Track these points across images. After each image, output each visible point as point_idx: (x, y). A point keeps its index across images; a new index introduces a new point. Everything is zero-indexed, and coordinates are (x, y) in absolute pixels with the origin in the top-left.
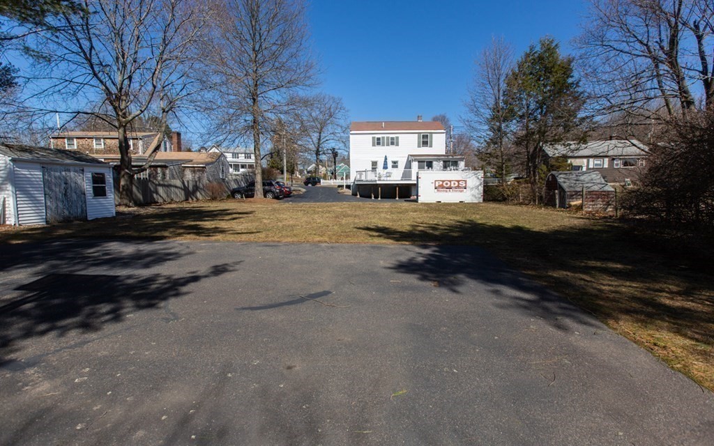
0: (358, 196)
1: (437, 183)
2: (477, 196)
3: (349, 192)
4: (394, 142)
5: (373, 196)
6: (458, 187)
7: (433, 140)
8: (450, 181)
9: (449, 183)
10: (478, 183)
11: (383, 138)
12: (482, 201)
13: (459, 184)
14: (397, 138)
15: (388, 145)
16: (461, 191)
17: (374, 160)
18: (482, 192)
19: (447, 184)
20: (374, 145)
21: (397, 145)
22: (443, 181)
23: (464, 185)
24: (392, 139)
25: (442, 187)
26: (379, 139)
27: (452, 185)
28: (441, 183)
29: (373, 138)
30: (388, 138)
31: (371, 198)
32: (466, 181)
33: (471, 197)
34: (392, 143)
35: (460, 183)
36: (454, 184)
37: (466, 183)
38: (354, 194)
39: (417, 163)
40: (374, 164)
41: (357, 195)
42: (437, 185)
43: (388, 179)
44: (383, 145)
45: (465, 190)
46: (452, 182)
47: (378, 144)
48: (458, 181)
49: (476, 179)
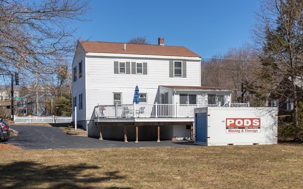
0: (101, 139)
1: (228, 121)
2: (271, 137)
3: (84, 134)
4: (141, 69)
5: (126, 138)
6: (252, 126)
7: (187, 69)
8: (243, 119)
9: (241, 121)
10: (273, 122)
11: (128, 63)
12: (276, 143)
13: (252, 123)
14: (145, 64)
15: (134, 73)
16: (255, 131)
17: (117, 91)
18: (276, 132)
19: (239, 123)
20: (116, 72)
21: (145, 73)
22: (235, 119)
23: (258, 124)
24: (139, 65)
25: (233, 126)
26: (122, 64)
27: (245, 124)
28: (233, 121)
29: (116, 63)
30: (134, 64)
31: (123, 140)
32: (259, 119)
33: (265, 139)
34: (139, 71)
35: (254, 121)
36: (248, 123)
37: (260, 122)
38: (94, 136)
39: (178, 96)
40: (117, 96)
41: (98, 137)
42: (228, 125)
43: (141, 116)
44: (128, 73)
45: (259, 130)
46: (245, 121)
47: (122, 70)
48: (252, 120)
49: (270, 117)
